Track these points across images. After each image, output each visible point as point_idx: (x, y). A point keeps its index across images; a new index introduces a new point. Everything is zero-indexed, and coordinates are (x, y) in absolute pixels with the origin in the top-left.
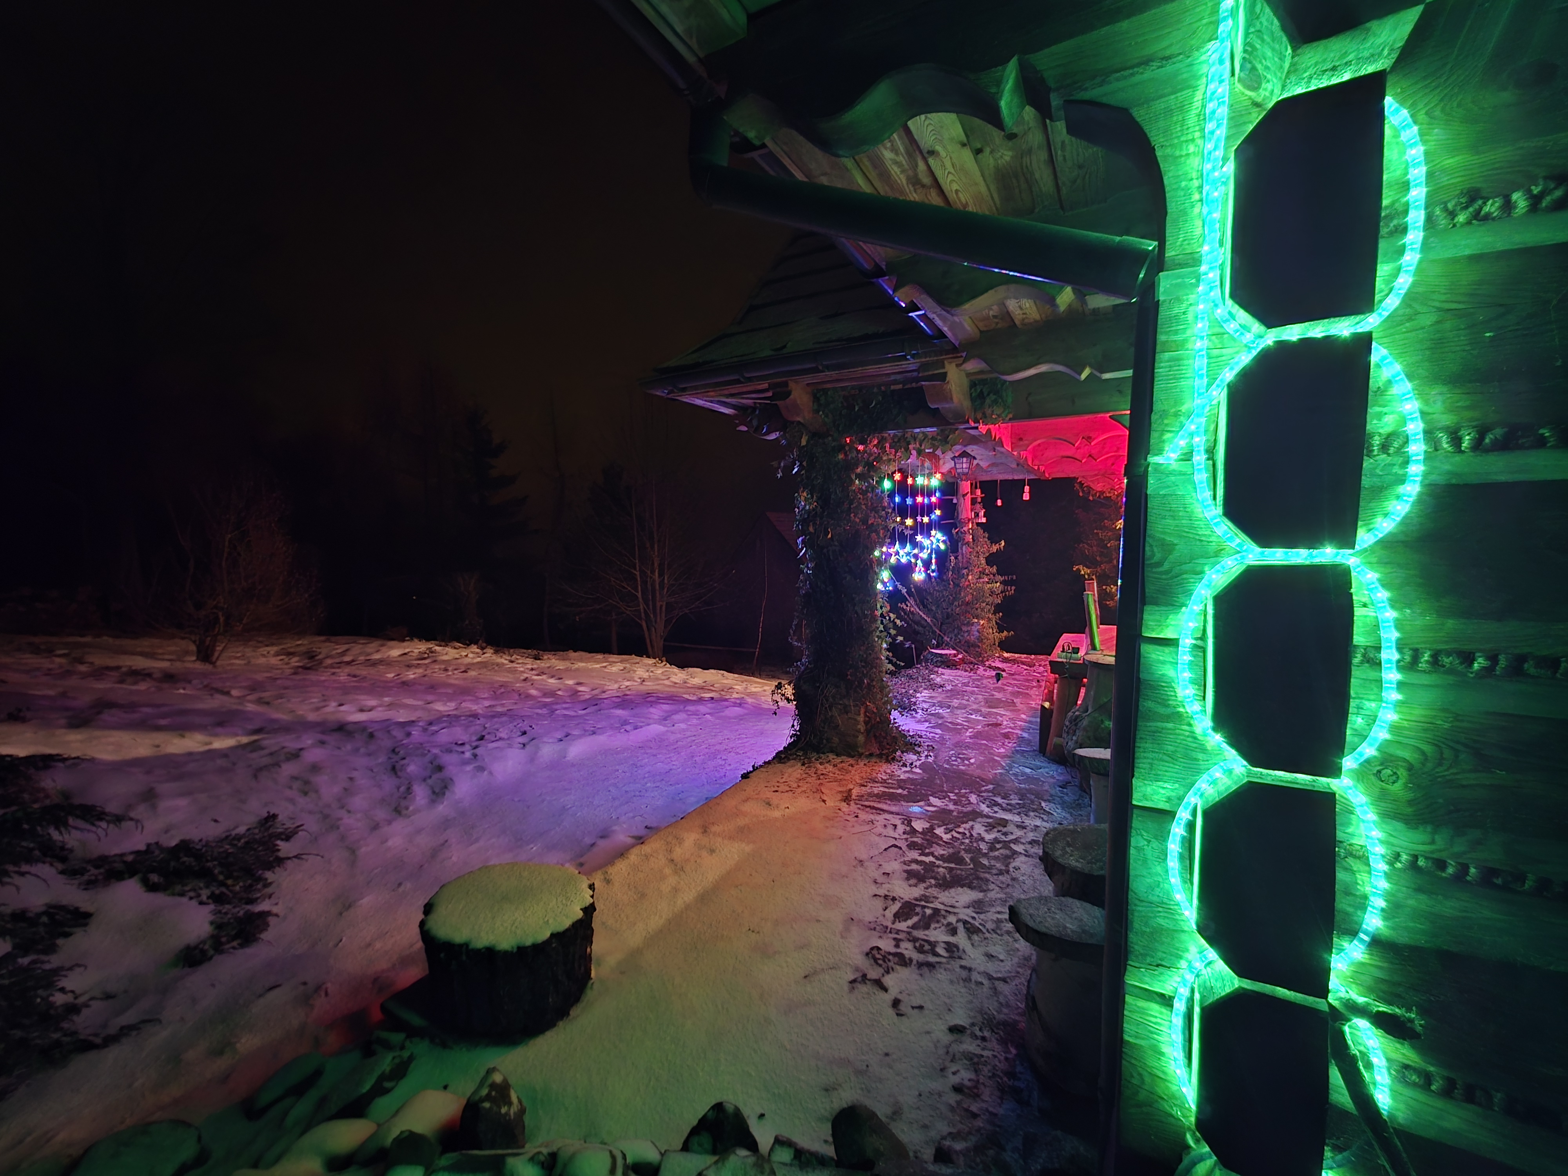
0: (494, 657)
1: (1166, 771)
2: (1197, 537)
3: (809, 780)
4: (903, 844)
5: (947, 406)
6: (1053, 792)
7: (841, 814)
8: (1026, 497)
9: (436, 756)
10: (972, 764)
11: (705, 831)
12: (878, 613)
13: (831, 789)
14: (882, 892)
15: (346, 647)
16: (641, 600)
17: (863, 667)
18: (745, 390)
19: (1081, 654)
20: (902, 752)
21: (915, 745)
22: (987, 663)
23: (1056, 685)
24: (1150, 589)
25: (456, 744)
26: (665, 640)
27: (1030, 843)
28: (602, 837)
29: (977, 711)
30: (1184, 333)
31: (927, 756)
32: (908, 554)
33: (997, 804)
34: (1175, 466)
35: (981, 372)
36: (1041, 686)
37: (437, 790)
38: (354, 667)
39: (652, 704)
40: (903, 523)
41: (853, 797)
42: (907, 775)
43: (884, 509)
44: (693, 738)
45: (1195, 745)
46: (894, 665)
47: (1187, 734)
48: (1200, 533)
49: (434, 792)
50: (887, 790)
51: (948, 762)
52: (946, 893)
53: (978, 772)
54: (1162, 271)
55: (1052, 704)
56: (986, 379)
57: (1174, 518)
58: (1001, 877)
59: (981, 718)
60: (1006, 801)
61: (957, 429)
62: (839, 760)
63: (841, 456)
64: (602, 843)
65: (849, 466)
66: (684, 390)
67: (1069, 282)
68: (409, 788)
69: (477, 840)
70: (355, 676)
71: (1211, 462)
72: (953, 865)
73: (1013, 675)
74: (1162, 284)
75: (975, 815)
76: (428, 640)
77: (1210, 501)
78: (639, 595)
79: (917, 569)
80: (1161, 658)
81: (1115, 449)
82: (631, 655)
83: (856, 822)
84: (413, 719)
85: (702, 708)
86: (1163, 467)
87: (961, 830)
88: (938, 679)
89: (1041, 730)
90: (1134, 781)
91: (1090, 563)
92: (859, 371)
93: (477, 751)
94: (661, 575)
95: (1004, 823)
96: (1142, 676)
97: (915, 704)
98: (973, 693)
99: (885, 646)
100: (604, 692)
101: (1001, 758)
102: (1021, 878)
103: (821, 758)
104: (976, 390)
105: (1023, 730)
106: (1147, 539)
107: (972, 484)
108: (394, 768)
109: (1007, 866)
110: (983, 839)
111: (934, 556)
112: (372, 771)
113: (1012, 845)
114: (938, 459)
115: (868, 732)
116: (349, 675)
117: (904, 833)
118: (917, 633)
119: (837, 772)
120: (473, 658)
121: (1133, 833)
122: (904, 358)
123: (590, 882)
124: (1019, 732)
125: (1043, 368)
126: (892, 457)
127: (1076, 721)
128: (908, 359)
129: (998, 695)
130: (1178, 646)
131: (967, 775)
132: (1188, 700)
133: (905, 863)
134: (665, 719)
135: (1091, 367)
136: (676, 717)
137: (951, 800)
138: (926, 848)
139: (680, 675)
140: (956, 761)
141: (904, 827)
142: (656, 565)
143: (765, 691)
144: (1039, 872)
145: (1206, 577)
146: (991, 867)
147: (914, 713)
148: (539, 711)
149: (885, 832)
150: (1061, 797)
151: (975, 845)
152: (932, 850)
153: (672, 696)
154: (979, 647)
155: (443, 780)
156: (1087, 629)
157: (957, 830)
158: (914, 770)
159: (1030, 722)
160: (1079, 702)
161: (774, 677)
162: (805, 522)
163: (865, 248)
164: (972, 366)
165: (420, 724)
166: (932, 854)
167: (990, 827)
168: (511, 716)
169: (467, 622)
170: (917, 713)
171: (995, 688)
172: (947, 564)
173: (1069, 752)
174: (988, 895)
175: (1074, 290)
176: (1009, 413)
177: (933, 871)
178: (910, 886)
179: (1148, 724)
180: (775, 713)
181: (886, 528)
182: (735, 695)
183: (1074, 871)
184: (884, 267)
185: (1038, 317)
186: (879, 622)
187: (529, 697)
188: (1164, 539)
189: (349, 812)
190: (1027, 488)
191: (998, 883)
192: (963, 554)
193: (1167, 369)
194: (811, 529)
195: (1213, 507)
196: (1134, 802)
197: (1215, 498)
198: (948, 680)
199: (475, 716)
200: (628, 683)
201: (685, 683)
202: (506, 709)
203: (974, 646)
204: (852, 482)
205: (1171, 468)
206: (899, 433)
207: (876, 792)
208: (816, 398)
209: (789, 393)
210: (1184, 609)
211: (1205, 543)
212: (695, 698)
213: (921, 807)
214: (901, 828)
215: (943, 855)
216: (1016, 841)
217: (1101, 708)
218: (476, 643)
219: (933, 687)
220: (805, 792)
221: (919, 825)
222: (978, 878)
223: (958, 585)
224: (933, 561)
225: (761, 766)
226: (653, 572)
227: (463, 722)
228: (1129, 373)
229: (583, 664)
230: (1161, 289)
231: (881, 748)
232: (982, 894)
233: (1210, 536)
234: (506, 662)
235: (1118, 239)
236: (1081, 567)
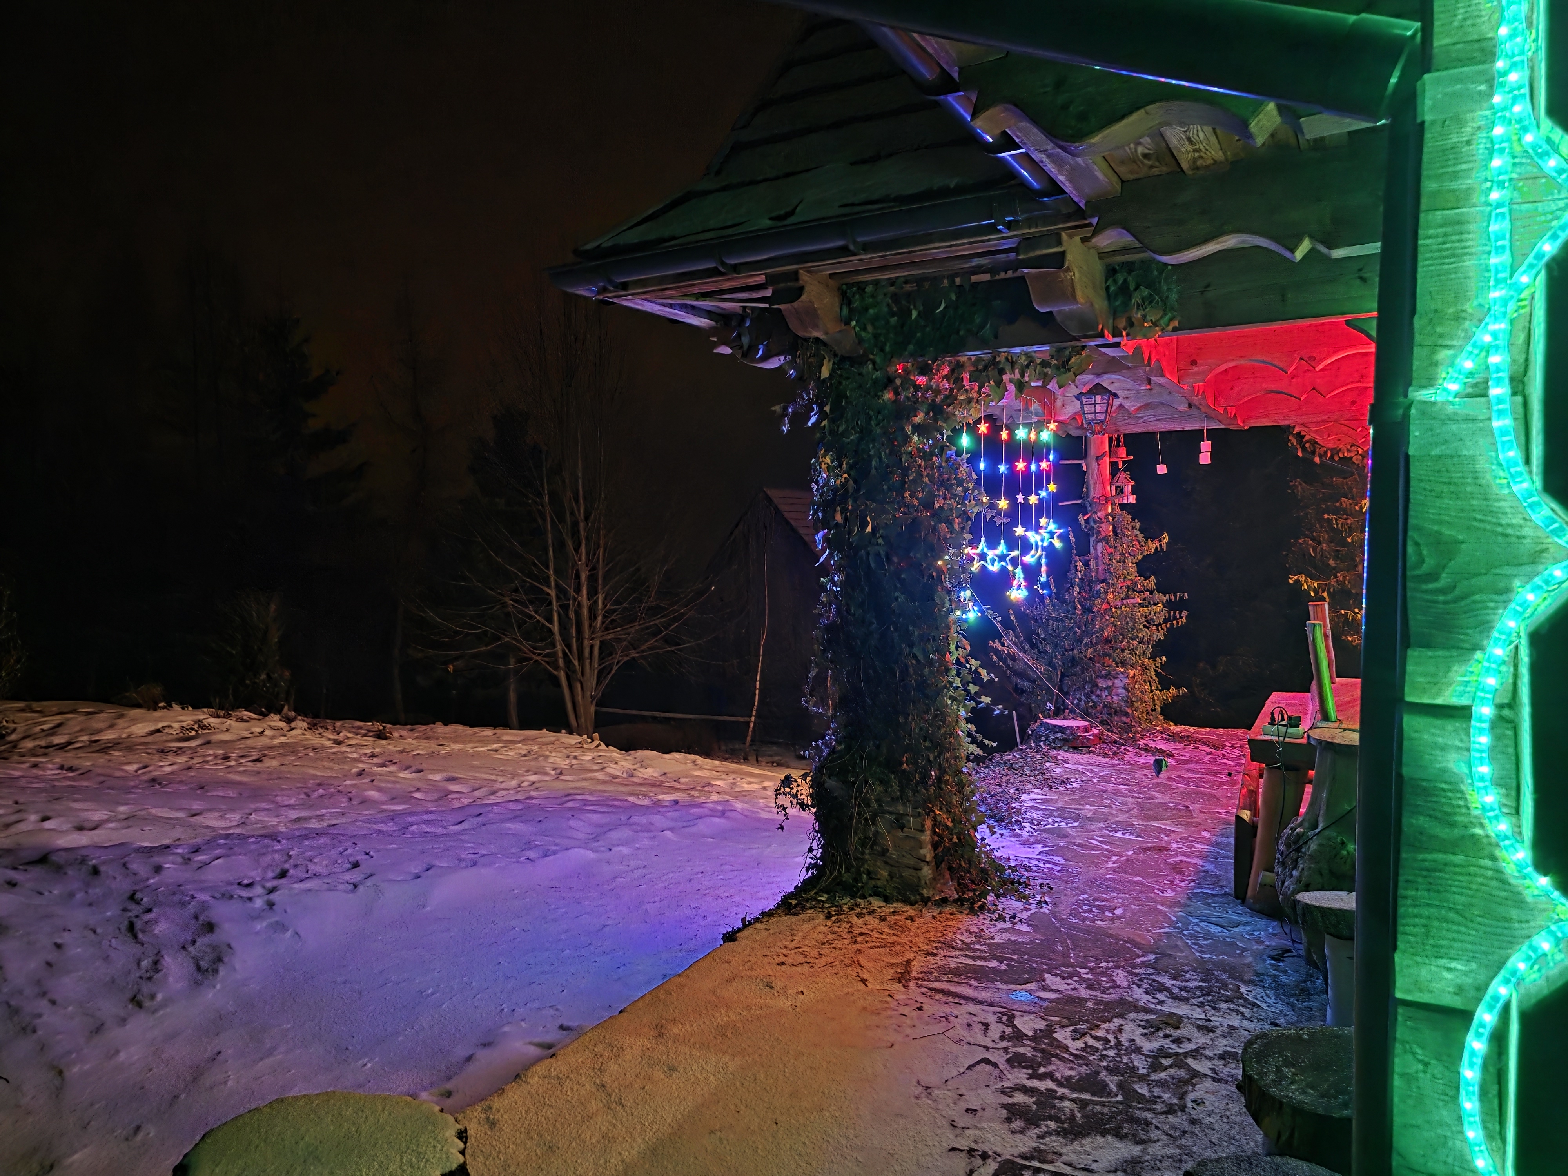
0: (309, 735)
1: (1454, 940)
2: (1499, 529)
3: (839, 944)
4: (1000, 1058)
5: (1066, 308)
6: (1259, 967)
7: (893, 1004)
8: (1205, 458)
9: (204, 906)
10: (1119, 918)
11: (661, 1035)
12: (952, 658)
13: (876, 961)
14: (964, 1144)
15: (57, 719)
16: (558, 637)
17: (927, 748)
18: (726, 285)
19: (1302, 729)
20: (998, 896)
21: (1020, 883)
22: (1142, 742)
23: (1261, 780)
24: (1417, 620)
25: (239, 884)
26: (597, 705)
27: (1222, 1057)
28: (484, 1045)
29: (1127, 826)
30: (1469, 178)
31: (1039, 903)
32: (1002, 558)
33: (1162, 988)
34: (1458, 406)
35: (1125, 250)
36: (1234, 783)
37: (203, 964)
38: (69, 755)
39: (575, 812)
40: (992, 506)
41: (914, 974)
42: (1006, 936)
43: (960, 483)
44: (644, 871)
45: (1504, 894)
46: (981, 745)
47: (1490, 873)
48: (1503, 522)
49: (199, 969)
50: (971, 962)
51: (1075, 914)
52: (1076, 1146)
53: (1128, 932)
54: (1428, 71)
55: (1255, 813)
56: (1133, 263)
57: (1456, 496)
58: (1171, 1118)
59: (1131, 837)
60: (1178, 983)
61: (1084, 347)
62: (889, 909)
63: (888, 396)
64: (483, 1055)
65: (902, 412)
66: (625, 286)
67: (1271, 94)
68: (156, 963)
69: (270, 1053)
70: (70, 769)
71: (1519, 399)
72: (1087, 1096)
73: (1186, 762)
74: (1428, 94)
75: (1124, 1007)
76: (196, 707)
77: (1521, 468)
78: (556, 628)
79: (1015, 583)
80: (1440, 740)
81: (1356, 376)
82: (540, 729)
83: (920, 1018)
84: (166, 842)
85: (657, 820)
86: (1436, 408)
87: (1100, 1033)
88: (1058, 770)
89: (1236, 858)
90: (1398, 957)
91: (1319, 570)
92: (920, 252)
93: (274, 897)
94: (593, 593)
95: (1176, 1021)
96: (1406, 771)
97: (1018, 812)
98: (1117, 793)
99: (963, 713)
100: (494, 793)
101: (1170, 907)
102: (1207, 1120)
103: (857, 905)
104: (1115, 282)
105: (1204, 858)
106: (1410, 533)
107: (1111, 439)
108: (131, 927)
109: (1182, 1097)
110: (1139, 1050)
111: (1043, 561)
112: (95, 932)
113: (1190, 1061)
114: (1053, 397)
115: (938, 861)
116: (62, 768)
117: (1002, 1038)
118: (1021, 691)
119: (887, 930)
120: (273, 738)
121: (1398, 1048)
122: (993, 229)
123: (459, 1127)
124: (1199, 862)
125: (1230, 241)
126: (974, 395)
127: (1297, 843)
128: (1000, 231)
129: (1160, 798)
130: (1469, 718)
131: (1111, 936)
132: (1491, 814)
133: (1003, 1091)
134: (596, 839)
135: (1312, 237)
136: (615, 835)
137: (1082, 980)
138: (1040, 1065)
139: (623, 763)
140: (1090, 911)
141: (1001, 1027)
142: (584, 576)
143: (765, 788)
144: (1238, 1107)
145: (1518, 598)
146: (1155, 1100)
147: (1016, 827)
148: (382, 827)
149: (968, 1036)
150: (1275, 976)
151: (1125, 1060)
152: (1051, 1068)
153: (608, 799)
154: (1127, 714)
155: (214, 947)
156: (1314, 686)
157: (1093, 1032)
158: (1019, 927)
159: (1217, 844)
160: (1303, 810)
161: (779, 765)
162: (828, 506)
163: (923, 44)
164: (1109, 239)
165: (179, 851)
166: (1050, 1076)
167: (1152, 1029)
168: (334, 837)
169: (263, 676)
170: (1022, 828)
171: (1156, 786)
172: (1071, 575)
173: (1287, 898)
174: (1150, 1150)
175: (1280, 108)
176: (1171, 320)
177: (1054, 1107)
178: (1013, 1132)
179: (1421, 856)
180: (782, 828)
181: (965, 515)
182: (715, 797)
183: (1298, 1110)
184: (956, 76)
185: (1219, 155)
186: (954, 673)
187: (365, 802)
188: (1439, 533)
189: (53, 1002)
190: (1206, 446)
191: (1166, 1128)
192: (1097, 558)
193: (1440, 240)
194: (839, 518)
195: (1526, 476)
196: (1399, 995)
197: (1528, 461)
198: (1074, 771)
199: (274, 837)
200: (533, 778)
201: (632, 776)
202: (325, 824)
203: (1119, 712)
204: (907, 439)
205: (1450, 409)
206: (985, 355)
207: (952, 966)
208: (845, 299)
209: (801, 290)
210: (1478, 655)
211: (1514, 540)
212: (646, 802)
213: (1029, 991)
214: (996, 1030)
215: (1070, 1077)
216: (1196, 1053)
217: (1340, 821)
218: (279, 711)
219: (1049, 783)
220: (831, 965)
221: (1027, 1025)
222: (1133, 1120)
223: (1090, 610)
224: (1044, 569)
225: (757, 920)
226: (578, 590)
227: (253, 847)
228: (1375, 248)
229: (460, 746)
230: (1428, 103)
231: (962, 887)
232: (1139, 1148)
233: (1521, 526)
234: (329, 743)
235: (1352, 18)
236: (1302, 578)
